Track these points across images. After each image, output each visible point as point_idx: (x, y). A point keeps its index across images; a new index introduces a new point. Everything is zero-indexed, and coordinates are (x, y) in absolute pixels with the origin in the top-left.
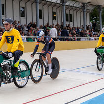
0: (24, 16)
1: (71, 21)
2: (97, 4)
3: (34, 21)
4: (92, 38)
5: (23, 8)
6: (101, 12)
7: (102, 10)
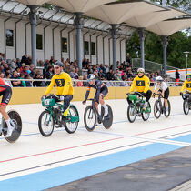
6: (143, 39)
7: (144, 35)
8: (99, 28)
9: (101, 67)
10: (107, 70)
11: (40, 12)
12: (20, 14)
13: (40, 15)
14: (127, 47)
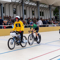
0: (16, 14)
1: (43, 15)
2: (57, 6)
3: (22, 16)
4: (55, 25)
5: (15, 9)
11: (25, 2)
12: (18, 3)
13: (25, 3)
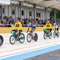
0: (14, 14)
5: (14, 10)
6: (55, 12)
8: (41, 8)
9: (42, 21)
10: (44, 22)
12: (16, 4)
14: (50, 14)
